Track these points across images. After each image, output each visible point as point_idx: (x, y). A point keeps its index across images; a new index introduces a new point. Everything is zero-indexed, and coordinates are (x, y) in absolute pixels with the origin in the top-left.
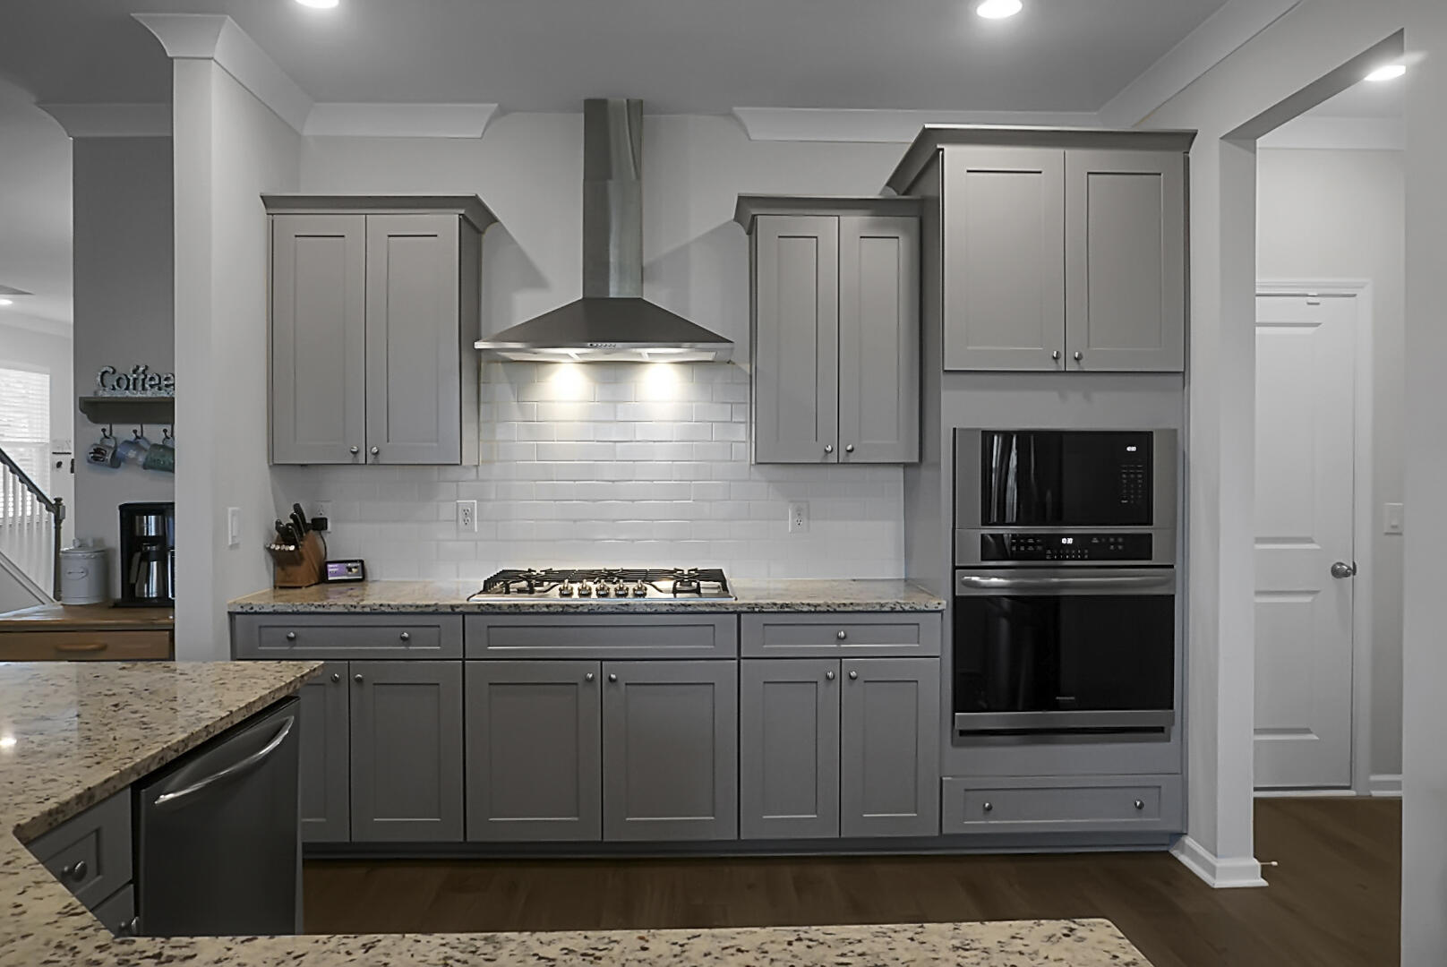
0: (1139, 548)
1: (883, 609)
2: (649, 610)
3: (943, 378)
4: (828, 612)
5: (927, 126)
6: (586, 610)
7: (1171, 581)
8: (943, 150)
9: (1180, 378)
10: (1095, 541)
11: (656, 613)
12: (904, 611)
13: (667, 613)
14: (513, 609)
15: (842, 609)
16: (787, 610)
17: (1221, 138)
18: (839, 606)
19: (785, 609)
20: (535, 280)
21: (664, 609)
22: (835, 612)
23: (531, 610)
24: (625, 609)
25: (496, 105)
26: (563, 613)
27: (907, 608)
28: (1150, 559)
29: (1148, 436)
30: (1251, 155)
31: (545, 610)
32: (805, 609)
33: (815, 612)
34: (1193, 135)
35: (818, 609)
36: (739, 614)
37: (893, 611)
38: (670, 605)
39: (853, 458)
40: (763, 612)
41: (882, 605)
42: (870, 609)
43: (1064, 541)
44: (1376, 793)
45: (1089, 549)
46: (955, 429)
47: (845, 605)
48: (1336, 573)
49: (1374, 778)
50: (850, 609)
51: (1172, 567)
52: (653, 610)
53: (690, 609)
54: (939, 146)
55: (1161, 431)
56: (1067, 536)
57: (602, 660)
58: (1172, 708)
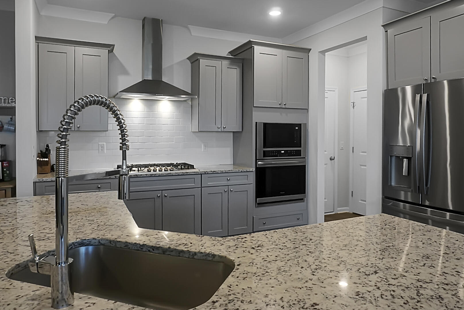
0: (298, 153)
1: (239, 171)
2: (176, 174)
3: (253, 108)
4: (225, 173)
5: (251, 40)
6: (158, 175)
7: (305, 162)
8: (254, 47)
9: (306, 110)
10: (289, 152)
11: (178, 175)
12: (244, 172)
13: (182, 175)
14: (135, 176)
15: (229, 172)
16: (215, 173)
17: (319, 52)
18: (228, 171)
19: (214, 172)
20: (125, 72)
21: (181, 174)
22: (227, 173)
23: (141, 176)
24: (169, 174)
25: (114, 15)
26: (151, 176)
27: (245, 171)
28: (301, 156)
29: (300, 124)
30: (324, 56)
31: (145, 176)
32: (219, 172)
33: (222, 173)
34: (311, 49)
35: (223, 172)
36: (201, 174)
37: (242, 172)
38: (183, 173)
39: (225, 130)
40: (208, 174)
41: (239, 170)
42: (236, 172)
43: (282, 152)
44: (339, 212)
45: (288, 154)
46: (256, 123)
47: (229, 170)
48: (331, 159)
49: (338, 209)
50: (231, 172)
51: (305, 158)
52: (178, 174)
53: (188, 174)
54: (253, 46)
55: (303, 124)
56: (283, 151)
57: (162, 190)
58: (305, 193)
